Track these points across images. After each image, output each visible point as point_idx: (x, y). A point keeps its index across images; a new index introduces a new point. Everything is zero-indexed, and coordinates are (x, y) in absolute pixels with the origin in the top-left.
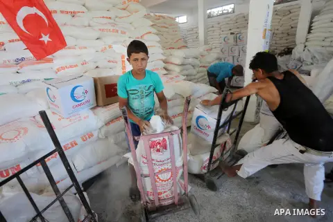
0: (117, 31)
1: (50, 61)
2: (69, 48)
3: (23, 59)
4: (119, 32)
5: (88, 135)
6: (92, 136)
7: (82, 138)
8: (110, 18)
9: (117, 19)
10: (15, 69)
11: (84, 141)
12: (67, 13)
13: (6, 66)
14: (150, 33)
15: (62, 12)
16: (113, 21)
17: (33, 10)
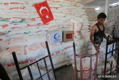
1: (48, 24)
2: (54, 20)
3: (40, 24)
4: (72, 14)
5: (58, 52)
6: (60, 52)
7: (56, 53)
8: (69, 9)
9: (72, 10)
10: (37, 27)
11: (56, 54)
12: (55, 8)
13: (35, 26)
14: (84, 15)
15: (53, 8)
16: (70, 10)
17: (45, 8)
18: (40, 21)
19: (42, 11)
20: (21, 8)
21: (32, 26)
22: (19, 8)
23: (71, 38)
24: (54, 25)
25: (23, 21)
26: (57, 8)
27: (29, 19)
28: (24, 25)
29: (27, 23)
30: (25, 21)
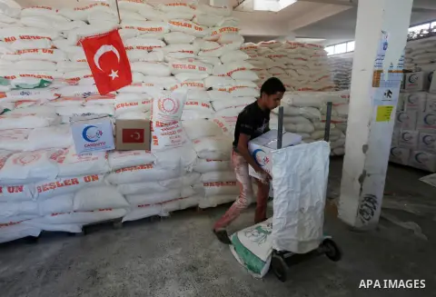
0: (194, 67)
1: (113, 97)
2: (135, 85)
3: (89, 94)
4: (197, 67)
5: (93, 177)
6: (97, 178)
7: (85, 178)
8: (192, 52)
9: (200, 53)
10: (81, 102)
11: (86, 181)
12: (143, 48)
13: (75, 98)
14: (243, 69)
15: (138, 48)
16: (192, 55)
17: (110, 48)
18: (90, 85)
19: (101, 59)
20: (44, 51)
21: (66, 99)
22: (40, 51)
23: (141, 140)
24: (132, 98)
25: (45, 84)
26: (150, 50)
27: (61, 79)
28: (45, 94)
29: (56, 92)
30: (51, 86)
